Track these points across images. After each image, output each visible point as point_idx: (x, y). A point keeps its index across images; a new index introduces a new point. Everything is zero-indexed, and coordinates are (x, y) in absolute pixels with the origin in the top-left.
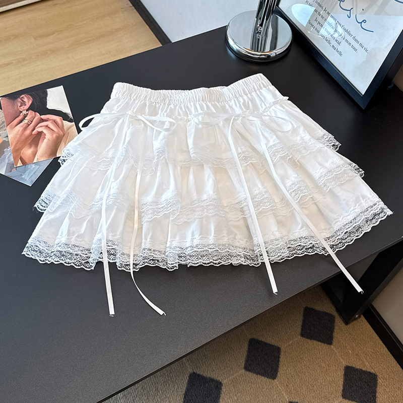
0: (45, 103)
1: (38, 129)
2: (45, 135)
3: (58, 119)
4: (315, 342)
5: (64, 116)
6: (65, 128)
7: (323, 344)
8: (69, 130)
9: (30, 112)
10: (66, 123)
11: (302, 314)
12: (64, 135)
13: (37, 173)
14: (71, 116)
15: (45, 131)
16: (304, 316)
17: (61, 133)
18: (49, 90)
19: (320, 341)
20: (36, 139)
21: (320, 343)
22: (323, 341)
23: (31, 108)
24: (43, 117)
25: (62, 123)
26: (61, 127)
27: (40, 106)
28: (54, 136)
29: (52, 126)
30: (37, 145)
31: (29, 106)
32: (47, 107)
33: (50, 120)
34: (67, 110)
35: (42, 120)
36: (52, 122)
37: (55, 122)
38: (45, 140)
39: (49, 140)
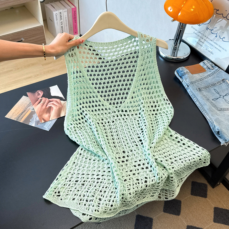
0: (49, 93)
1: (49, 105)
2: (53, 108)
3: (58, 100)
4: (199, 197)
5: (61, 99)
6: (62, 103)
7: (202, 198)
8: (64, 105)
9: (43, 98)
10: (62, 102)
11: (191, 185)
12: (62, 107)
13: (51, 125)
14: (64, 98)
15: (53, 106)
16: (192, 185)
17: (61, 106)
18: (51, 88)
19: (201, 196)
20: (49, 110)
21: (201, 197)
22: (202, 196)
23: (43, 96)
24: (50, 100)
25: (60, 102)
26: (60, 104)
27: (47, 95)
28: (58, 108)
29: (55, 103)
30: (50, 112)
31: (42, 95)
32: (51, 95)
33: (54, 101)
34: (61, 95)
35: (50, 101)
36: (55, 102)
37: (56, 101)
38: (54, 110)
39: (55, 110)
